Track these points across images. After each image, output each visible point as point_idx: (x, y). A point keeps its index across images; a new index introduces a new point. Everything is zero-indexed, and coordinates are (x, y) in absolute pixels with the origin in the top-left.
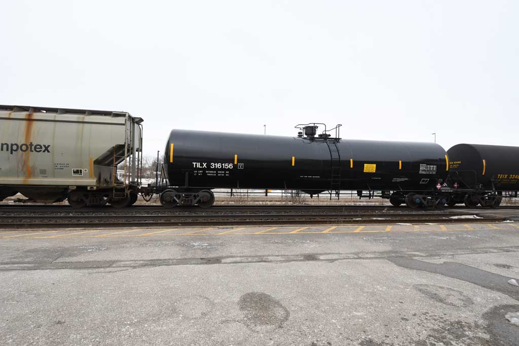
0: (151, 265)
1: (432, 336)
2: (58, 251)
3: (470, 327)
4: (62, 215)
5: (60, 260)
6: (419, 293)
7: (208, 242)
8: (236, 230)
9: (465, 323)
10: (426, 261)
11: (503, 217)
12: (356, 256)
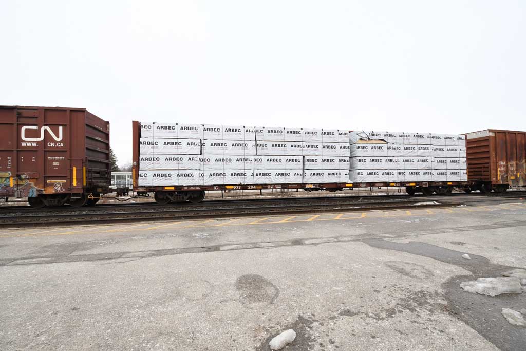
0: (157, 255)
1: (400, 305)
2: (73, 245)
3: (431, 295)
4: (76, 213)
5: (74, 254)
6: (389, 268)
7: (209, 233)
8: (233, 221)
9: (427, 292)
10: (394, 241)
11: (458, 202)
12: (335, 240)
